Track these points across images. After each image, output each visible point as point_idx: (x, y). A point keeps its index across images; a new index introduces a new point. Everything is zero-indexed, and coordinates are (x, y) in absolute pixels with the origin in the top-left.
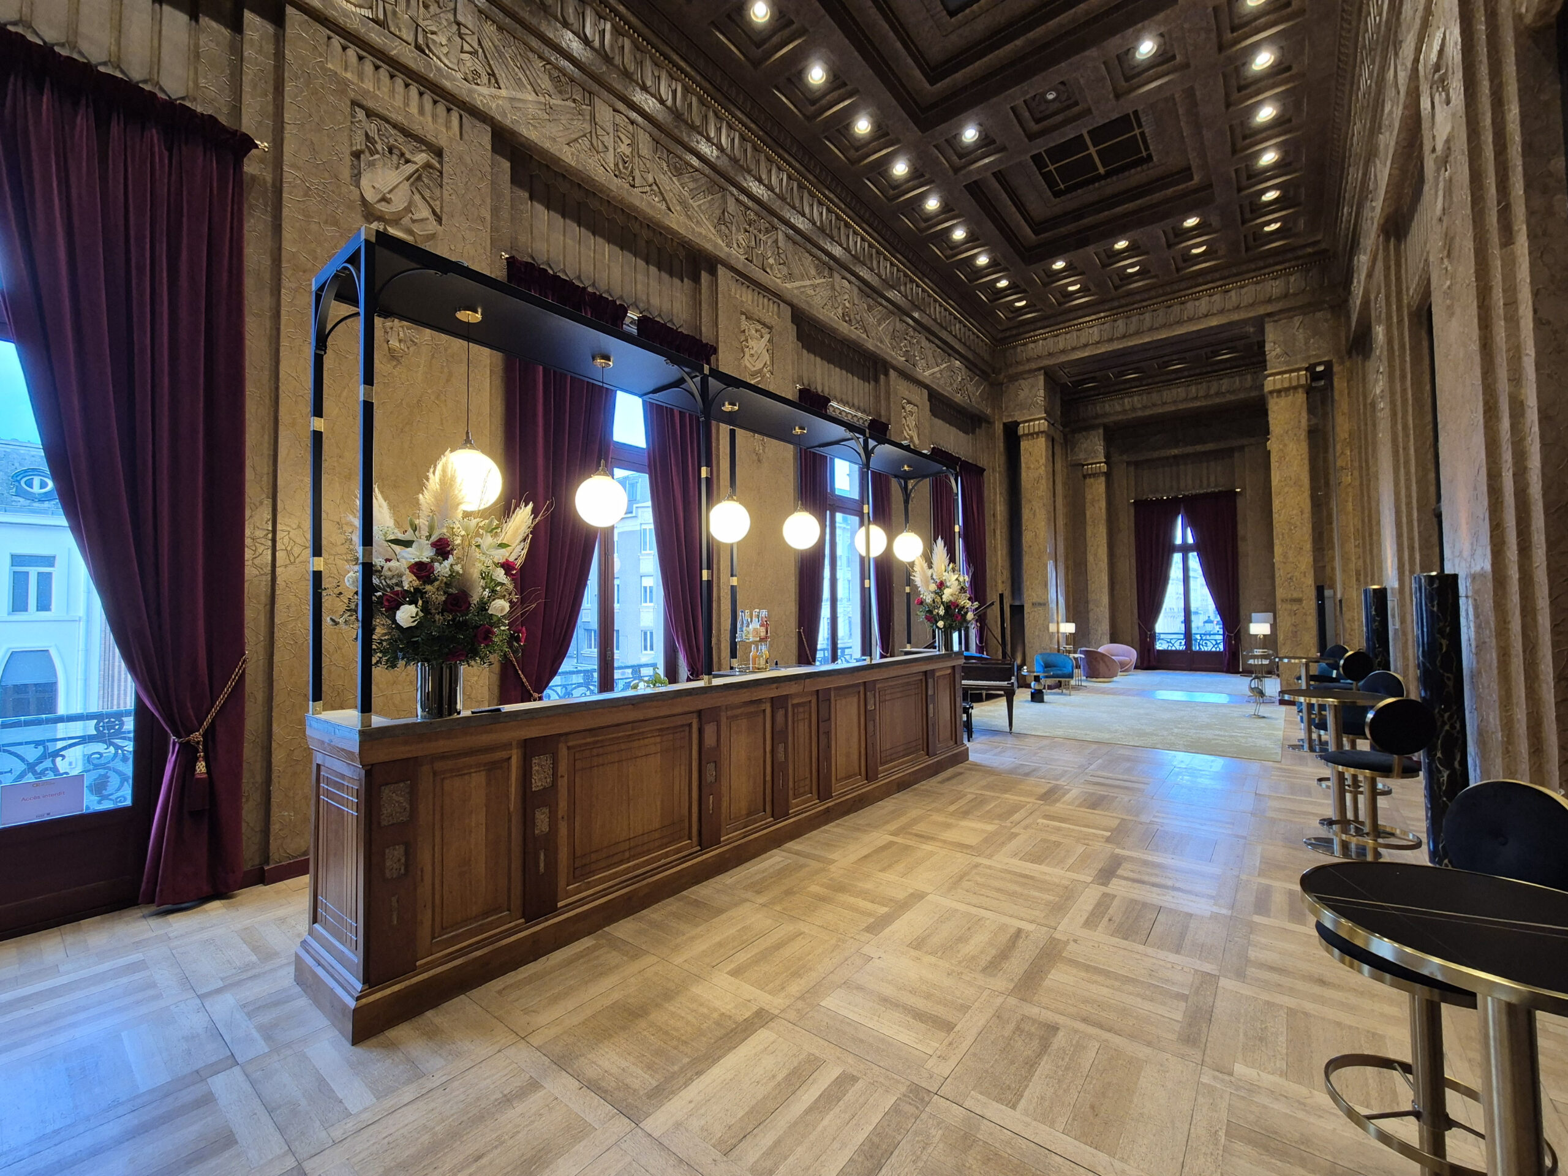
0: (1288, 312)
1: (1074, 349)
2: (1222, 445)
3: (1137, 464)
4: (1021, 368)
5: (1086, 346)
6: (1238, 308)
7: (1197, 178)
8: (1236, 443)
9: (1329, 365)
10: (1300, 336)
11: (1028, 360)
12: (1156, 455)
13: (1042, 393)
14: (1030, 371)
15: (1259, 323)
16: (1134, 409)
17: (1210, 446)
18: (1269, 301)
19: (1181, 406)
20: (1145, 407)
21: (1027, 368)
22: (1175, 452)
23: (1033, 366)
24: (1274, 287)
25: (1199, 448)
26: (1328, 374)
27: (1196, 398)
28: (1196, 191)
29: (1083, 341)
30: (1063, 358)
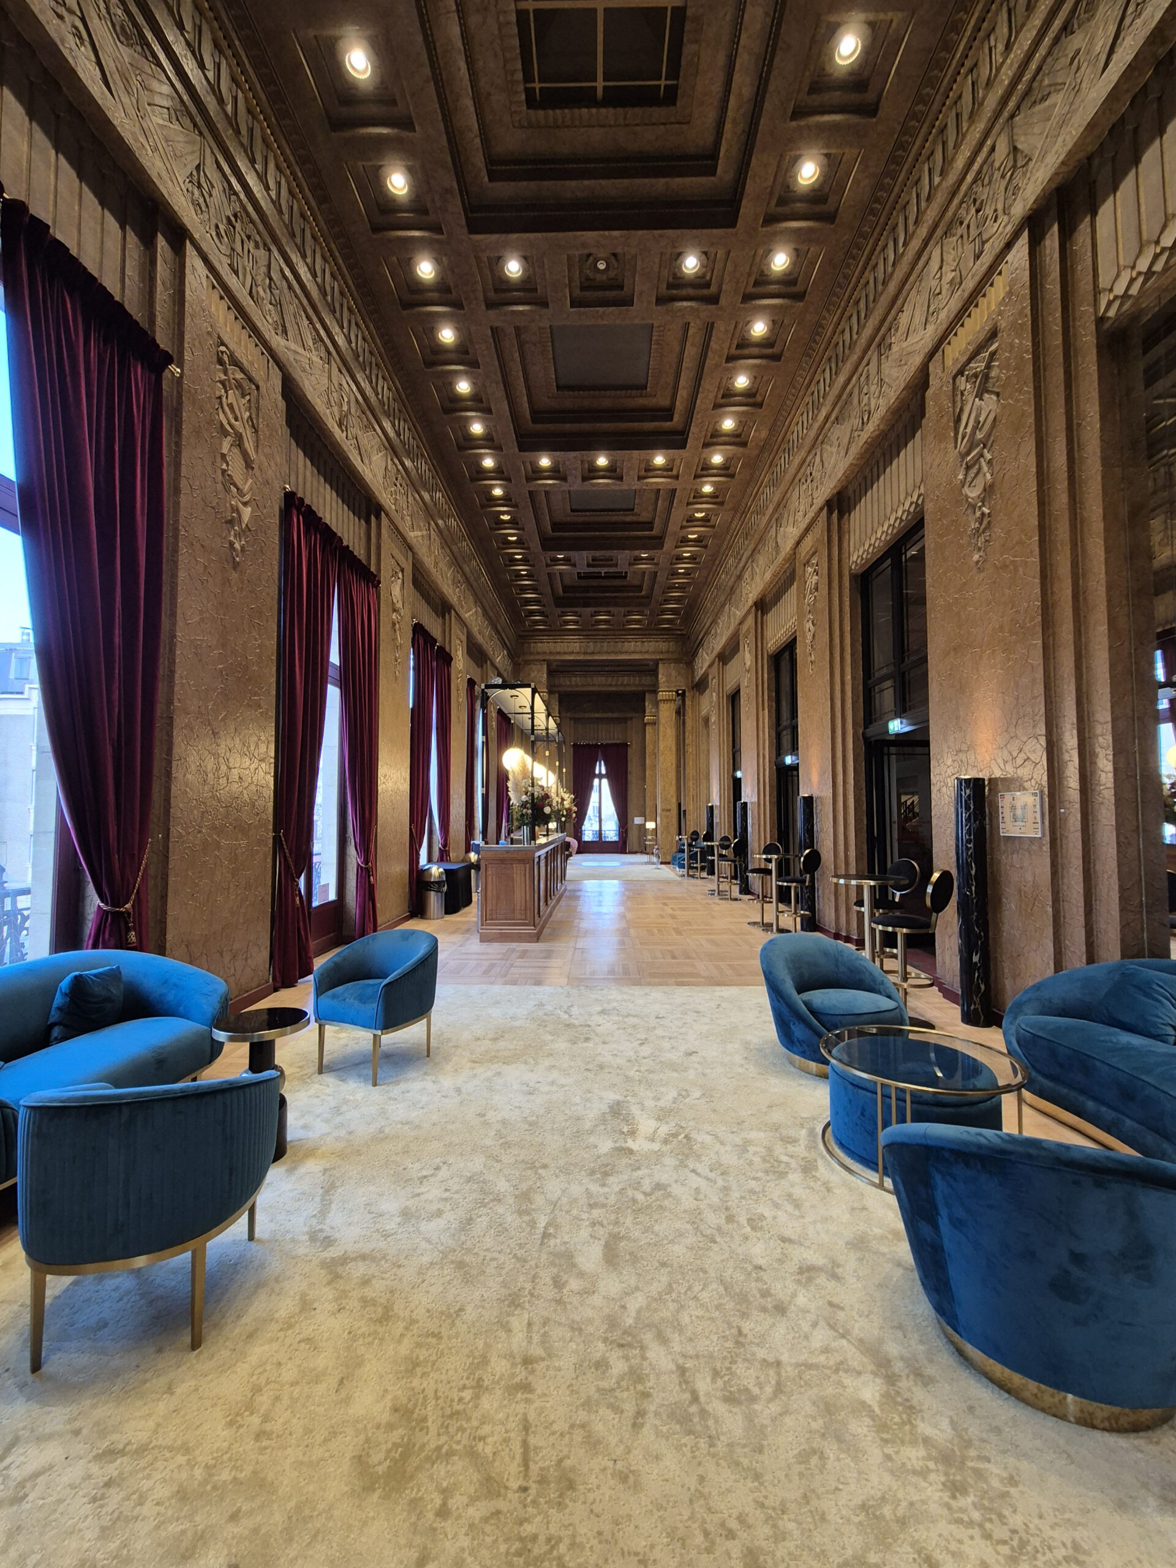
0: (669, 661)
1: (565, 653)
2: (622, 715)
3: (576, 720)
4: (532, 657)
5: (572, 653)
6: (647, 652)
7: (643, 593)
8: (630, 715)
9: (684, 691)
10: (674, 673)
11: (538, 653)
12: (587, 715)
13: (545, 676)
14: (537, 660)
15: (656, 662)
16: (577, 686)
17: (615, 715)
18: (662, 652)
19: (603, 689)
20: (583, 686)
21: (537, 657)
22: (597, 715)
23: (540, 657)
24: (663, 646)
25: (610, 715)
26: (683, 695)
27: (611, 685)
28: (643, 597)
29: (570, 650)
30: (558, 657)
